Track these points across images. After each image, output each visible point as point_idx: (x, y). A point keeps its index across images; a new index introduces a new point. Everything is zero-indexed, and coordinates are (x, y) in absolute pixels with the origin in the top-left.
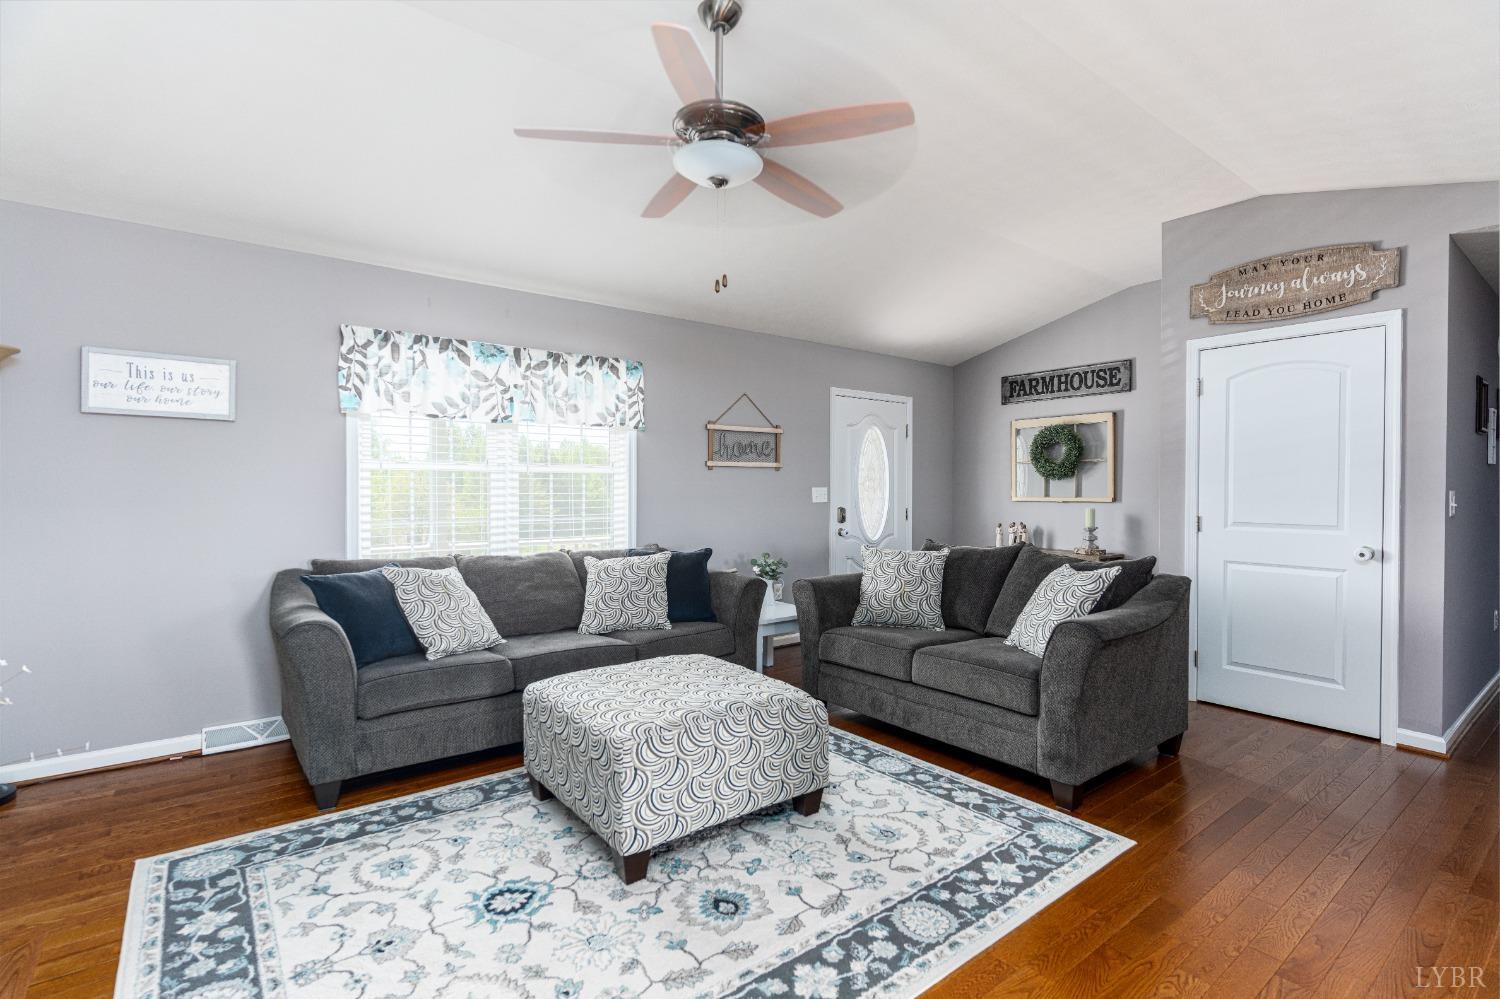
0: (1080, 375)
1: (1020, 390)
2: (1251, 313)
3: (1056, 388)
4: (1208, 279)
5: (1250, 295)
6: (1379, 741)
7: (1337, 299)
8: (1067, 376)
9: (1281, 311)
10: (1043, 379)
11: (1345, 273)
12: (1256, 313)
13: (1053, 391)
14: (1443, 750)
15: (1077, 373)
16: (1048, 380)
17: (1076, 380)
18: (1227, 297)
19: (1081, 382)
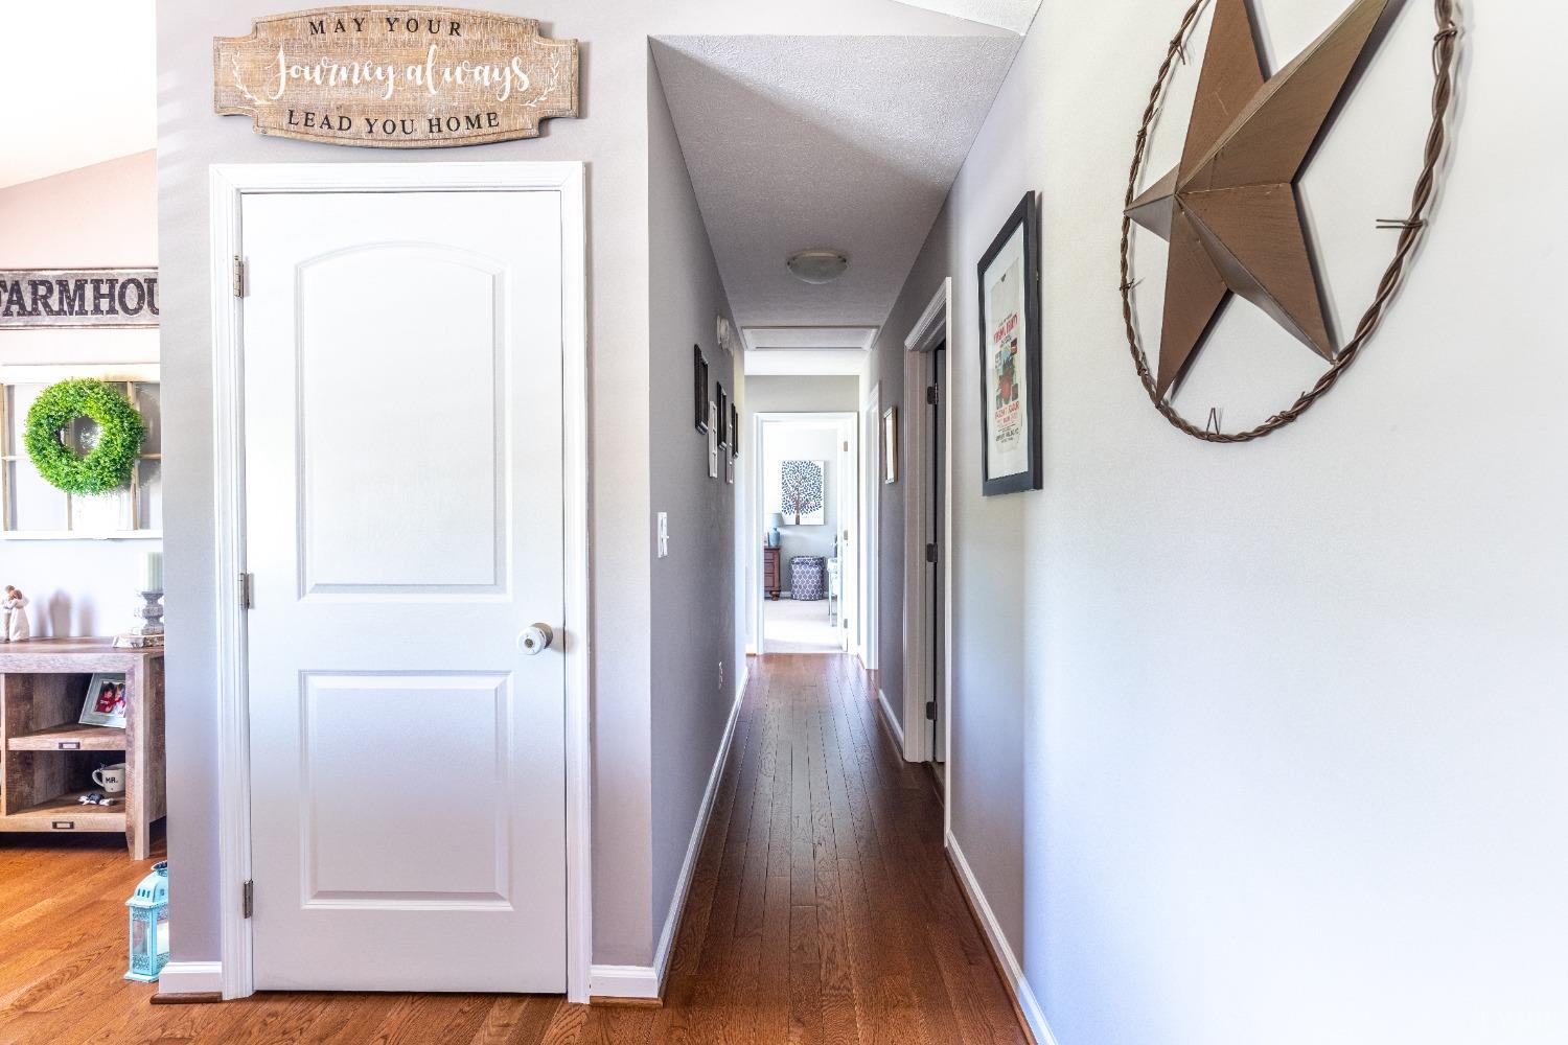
0: (139, 285)
1: (10, 302)
2: (335, 122)
3: (89, 305)
4: (248, 30)
5: (332, 82)
6: (564, 996)
7: (484, 120)
8: (112, 282)
9: (389, 128)
10: (63, 284)
11: (496, 71)
12: (345, 124)
13: (82, 312)
14: (652, 993)
15: (132, 281)
16: (72, 287)
17: (132, 294)
18: (289, 78)
19: (141, 298)
